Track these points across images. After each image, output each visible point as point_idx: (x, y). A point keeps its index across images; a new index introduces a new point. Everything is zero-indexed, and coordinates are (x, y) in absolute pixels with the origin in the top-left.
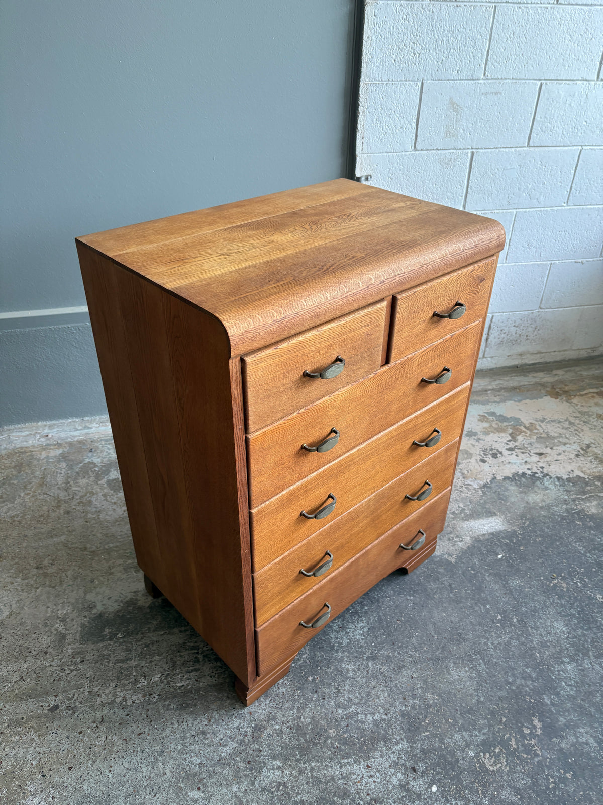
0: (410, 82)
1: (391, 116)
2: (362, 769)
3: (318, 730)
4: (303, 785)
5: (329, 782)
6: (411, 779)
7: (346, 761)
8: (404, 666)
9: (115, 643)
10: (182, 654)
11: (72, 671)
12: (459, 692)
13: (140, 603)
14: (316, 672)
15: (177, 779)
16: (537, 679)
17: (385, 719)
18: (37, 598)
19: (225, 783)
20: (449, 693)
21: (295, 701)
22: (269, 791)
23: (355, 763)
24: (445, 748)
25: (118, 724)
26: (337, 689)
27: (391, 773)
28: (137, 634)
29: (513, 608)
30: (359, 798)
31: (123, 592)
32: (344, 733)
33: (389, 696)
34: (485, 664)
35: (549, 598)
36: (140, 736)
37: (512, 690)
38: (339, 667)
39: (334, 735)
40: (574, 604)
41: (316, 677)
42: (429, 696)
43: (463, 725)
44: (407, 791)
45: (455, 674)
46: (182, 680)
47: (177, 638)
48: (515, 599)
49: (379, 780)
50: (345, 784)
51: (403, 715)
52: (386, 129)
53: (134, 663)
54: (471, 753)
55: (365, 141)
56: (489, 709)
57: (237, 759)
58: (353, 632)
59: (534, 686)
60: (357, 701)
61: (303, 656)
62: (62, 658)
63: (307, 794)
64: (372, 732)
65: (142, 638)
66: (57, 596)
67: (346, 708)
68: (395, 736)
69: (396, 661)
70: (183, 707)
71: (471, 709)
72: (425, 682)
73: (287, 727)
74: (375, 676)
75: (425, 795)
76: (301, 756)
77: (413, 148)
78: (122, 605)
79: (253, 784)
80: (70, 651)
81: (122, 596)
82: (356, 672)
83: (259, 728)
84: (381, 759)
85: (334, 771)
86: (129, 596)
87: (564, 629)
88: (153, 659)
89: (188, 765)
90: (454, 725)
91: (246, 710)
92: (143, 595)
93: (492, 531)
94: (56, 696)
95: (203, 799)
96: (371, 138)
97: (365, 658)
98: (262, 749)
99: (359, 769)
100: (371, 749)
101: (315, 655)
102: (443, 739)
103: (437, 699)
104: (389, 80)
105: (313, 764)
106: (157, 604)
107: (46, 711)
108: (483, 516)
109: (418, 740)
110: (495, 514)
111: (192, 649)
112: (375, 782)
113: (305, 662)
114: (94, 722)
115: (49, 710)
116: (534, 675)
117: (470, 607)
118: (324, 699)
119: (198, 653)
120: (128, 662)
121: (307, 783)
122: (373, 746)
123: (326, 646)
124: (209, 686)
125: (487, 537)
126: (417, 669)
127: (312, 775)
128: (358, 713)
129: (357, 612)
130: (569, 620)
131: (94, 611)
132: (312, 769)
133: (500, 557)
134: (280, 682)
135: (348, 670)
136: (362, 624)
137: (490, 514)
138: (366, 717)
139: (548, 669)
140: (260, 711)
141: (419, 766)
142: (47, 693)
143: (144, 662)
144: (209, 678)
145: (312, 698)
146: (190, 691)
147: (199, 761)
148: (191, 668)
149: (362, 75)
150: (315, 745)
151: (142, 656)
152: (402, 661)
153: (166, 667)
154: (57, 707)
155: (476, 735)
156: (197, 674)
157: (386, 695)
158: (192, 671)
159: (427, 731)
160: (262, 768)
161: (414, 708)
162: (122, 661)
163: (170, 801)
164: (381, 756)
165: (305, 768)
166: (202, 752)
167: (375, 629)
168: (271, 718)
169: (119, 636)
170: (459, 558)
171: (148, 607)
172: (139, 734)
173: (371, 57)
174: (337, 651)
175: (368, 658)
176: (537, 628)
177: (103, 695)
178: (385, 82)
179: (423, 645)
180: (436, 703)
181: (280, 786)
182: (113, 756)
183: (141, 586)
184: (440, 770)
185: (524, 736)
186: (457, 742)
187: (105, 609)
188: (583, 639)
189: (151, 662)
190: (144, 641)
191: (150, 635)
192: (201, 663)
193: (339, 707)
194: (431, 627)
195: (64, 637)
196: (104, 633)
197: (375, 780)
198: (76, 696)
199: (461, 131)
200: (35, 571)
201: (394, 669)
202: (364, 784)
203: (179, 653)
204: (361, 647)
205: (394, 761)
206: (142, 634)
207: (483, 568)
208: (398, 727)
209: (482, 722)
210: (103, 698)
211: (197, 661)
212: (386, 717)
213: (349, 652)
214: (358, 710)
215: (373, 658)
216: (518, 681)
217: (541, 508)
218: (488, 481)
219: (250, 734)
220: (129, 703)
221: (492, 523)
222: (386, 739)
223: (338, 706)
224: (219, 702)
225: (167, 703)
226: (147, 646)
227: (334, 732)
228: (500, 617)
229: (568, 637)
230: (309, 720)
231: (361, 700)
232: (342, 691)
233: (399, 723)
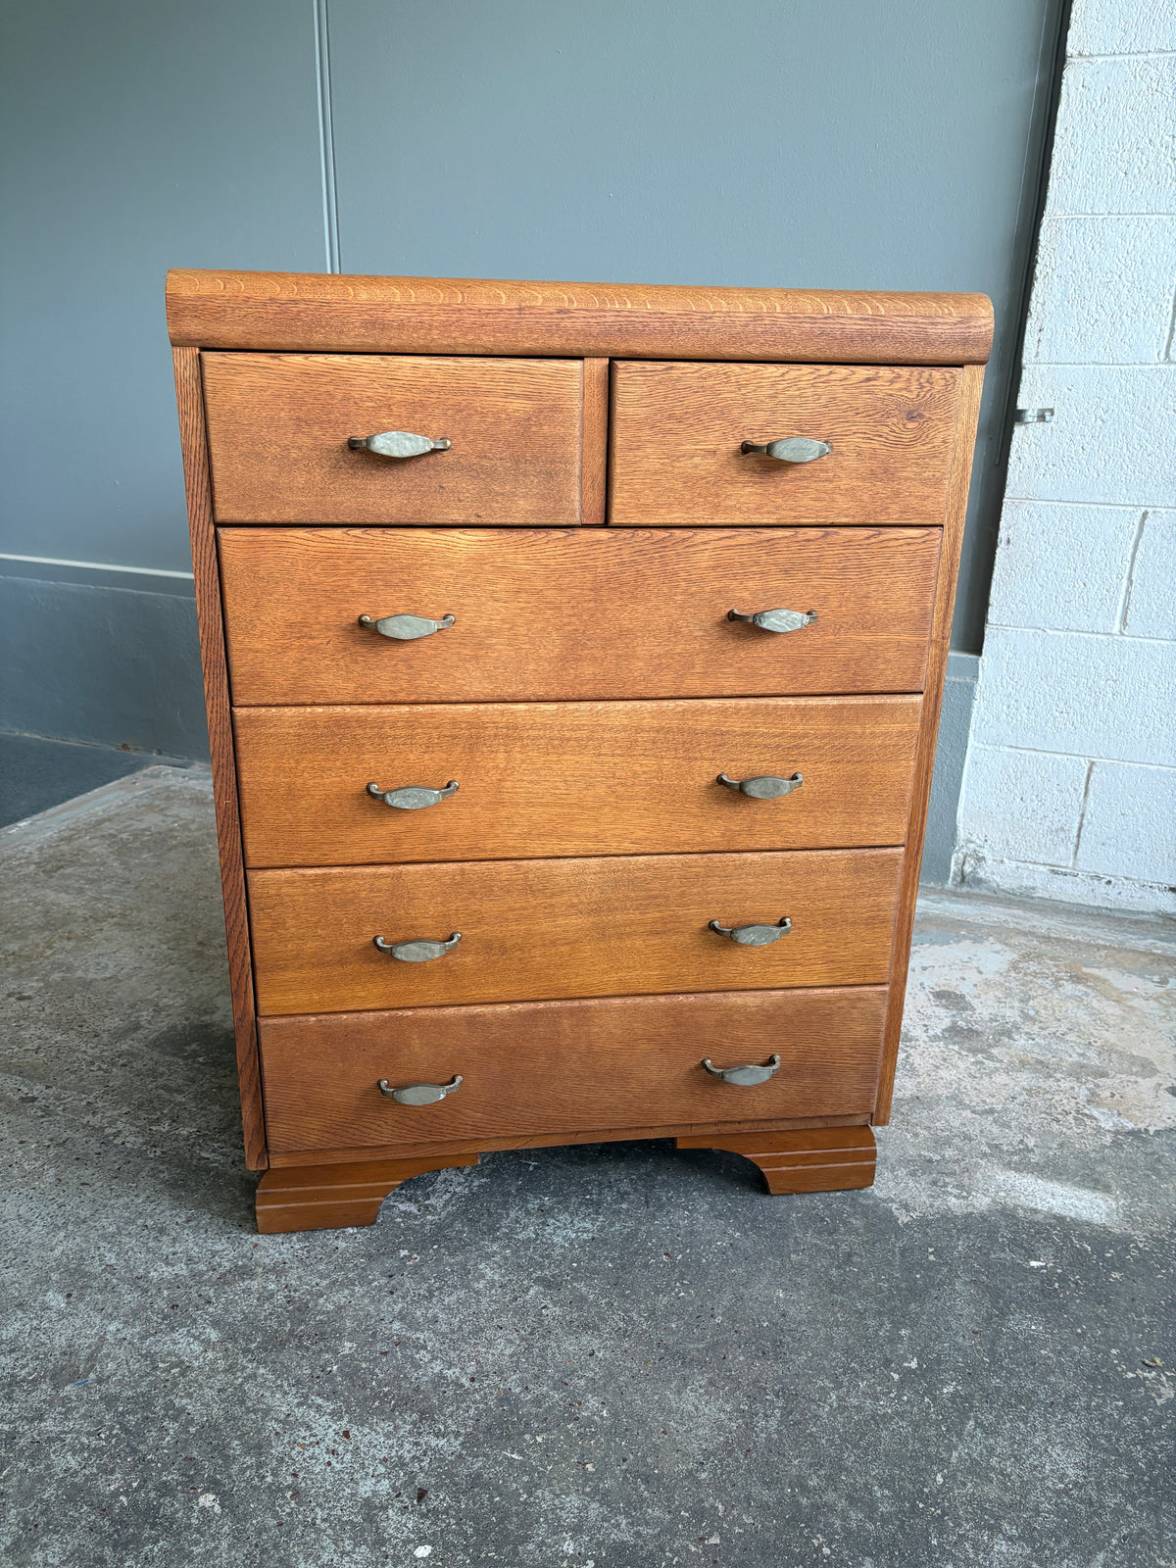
0: (1161, 216)
2: (330, 1430)
3: (329, 1330)
4: (211, 1388)
5: (255, 1412)
6: (399, 1505)
7: (320, 1401)
8: (596, 1328)
9: (186, 1064)
11: (100, 1069)
12: (664, 1432)
14: (424, 1249)
15: (58, 1266)
16: (886, 1521)
17: (462, 1386)
18: (159, 975)
19: (110, 1311)
20: (642, 1422)
21: (342, 1269)
22: (153, 1362)
23: (330, 1414)
24: (525, 1503)
25: (75, 1157)
26: (431, 1292)
27: (374, 1470)
28: (225, 1068)
29: (967, 1365)
30: (272, 1470)
32: (366, 1359)
33: (511, 1356)
34: (781, 1423)
35: (1091, 1395)
36: (81, 1187)
37: (798, 1504)
38: (472, 1263)
39: (347, 1352)
40: (1159, 1439)
41: (416, 1256)
42: (593, 1402)
43: (606, 1493)
44: (370, 1519)
45: (689, 1400)
46: (214, 1151)
48: (992, 1352)
49: (338, 1467)
50: (277, 1433)
51: (505, 1398)
52: (1097, 312)
53: (180, 1098)
54: (569, 1547)
55: (1044, 336)
56: (702, 1501)
57: (165, 1292)
58: (559, 1227)
59: (861, 1528)
60: (444, 1328)
61: (429, 1217)
62: (106, 1051)
63: (202, 1404)
64: (417, 1390)
66: (184, 982)
67: (413, 1325)
68: (450, 1422)
69: (589, 1312)
70: (173, 1185)
71: (660, 1476)
72: (611, 1376)
73: (285, 1297)
74: (521, 1313)
75: (394, 1548)
76: (258, 1348)
77: (1162, 356)
79: (143, 1338)
80: (125, 1047)
82: (493, 1286)
83: (244, 1272)
84: (377, 1439)
85: (283, 1403)
87: (1071, 1472)
88: (209, 1107)
89: (93, 1257)
90: (588, 1480)
91: (254, 1239)
93: (1065, 1213)
94: (47, 1087)
95: (59, 1312)
96: (1060, 331)
97: (534, 1276)
98: (214, 1300)
99: (327, 1428)
100: (383, 1412)
101: (451, 1225)
102: (537, 1486)
103: (602, 1417)
104: (1109, 213)
105: (262, 1371)
107: (16, 1098)
108: (1068, 1180)
109: (485, 1455)
110: (1107, 1189)
112: (329, 1464)
113: (423, 1225)
114: (51, 1140)
115: (21, 1098)
116: (884, 1508)
117: (857, 1312)
118: (392, 1293)
120: (175, 1094)
121: (219, 1391)
122: (393, 1411)
123: (484, 1223)
124: (242, 1179)
125: (1039, 1217)
126: (619, 1346)
127: (241, 1385)
128: (425, 1348)
129: (599, 1204)
130: (1105, 1463)
131: (206, 1018)
132: (254, 1376)
133: (1034, 1264)
134: (350, 1230)
135: (483, 1276)
136: (588, 1225)
137: (1096, 1184)
138: (430, 1361)
139: (939, 1519)
140: (271, 1251)
141: (437, 1496)
142: (41, 1079)
143: (193, 1105)
145: (374, 1280)
146: (208, 1171)
147: (113, 1261)
149: (1048, 202)
150: (299, 1347)
151: (199, 1096)
152: (602, 1319)
154: (34, 1099)
155: (617, 1526)
157: (508, 1352)
159: (521, 1452)
160: (182, 1325)
161: (537, 1402)
162: (169, 1090)
163: (17, 1285)
164: (388, 1436)
165: (245, 1368)
166: (130, 1253)
167: (606, 1244)
168: (278, 1270)
169: (201, 1060)
170: (924, 1223)
172: (82, 1184)
173: (1069, 168)
174: (495, 1239)
175: (539, 1281)
176: (991, 1431)
177: (99, 1116)
178: (1101, 217)
179: (674, 1318)
180: (594, 1422)
181: (177, 1366)
182: (21, 1190)
184: (470, 1531)
186: (562, 1509)
187: (222, 1021)
188: (1108, 1518)
189: (202, 1109)
193: (403, 1319)
194: (727, 1298)
195: (137, 1027)
196: (188, 1048)
197: (334, 1463)
198: (70, 1099)
200: (192, 946)
201: (571, 1322)
202: (307, 1454)
204: (548, 1256)
205: (401, 1457)
207: (965, 1263)
208: (472, 1412)
209: (657, 1513)
210: (95, 1121)
212: (467, 1384)
213: (515, 1252)
214: (430, 1344)
215: (548, 1284)
216: (830, 1496)
218: (1152, 1130)
219: (222, 1270)
220: (118, 1141)
221: (1080, 1200)
222: (426, 1415)
223: (403, 1317)
224: (229, 1205)
225: (161, 1168)
226: (220, 1088)
227: (350, 1349)
228: (914, 1365)
229: (1066, 1491)
230: (331, 1307)
231: (453, 1332)
232: (434, 1300)
233: (481, 1406)
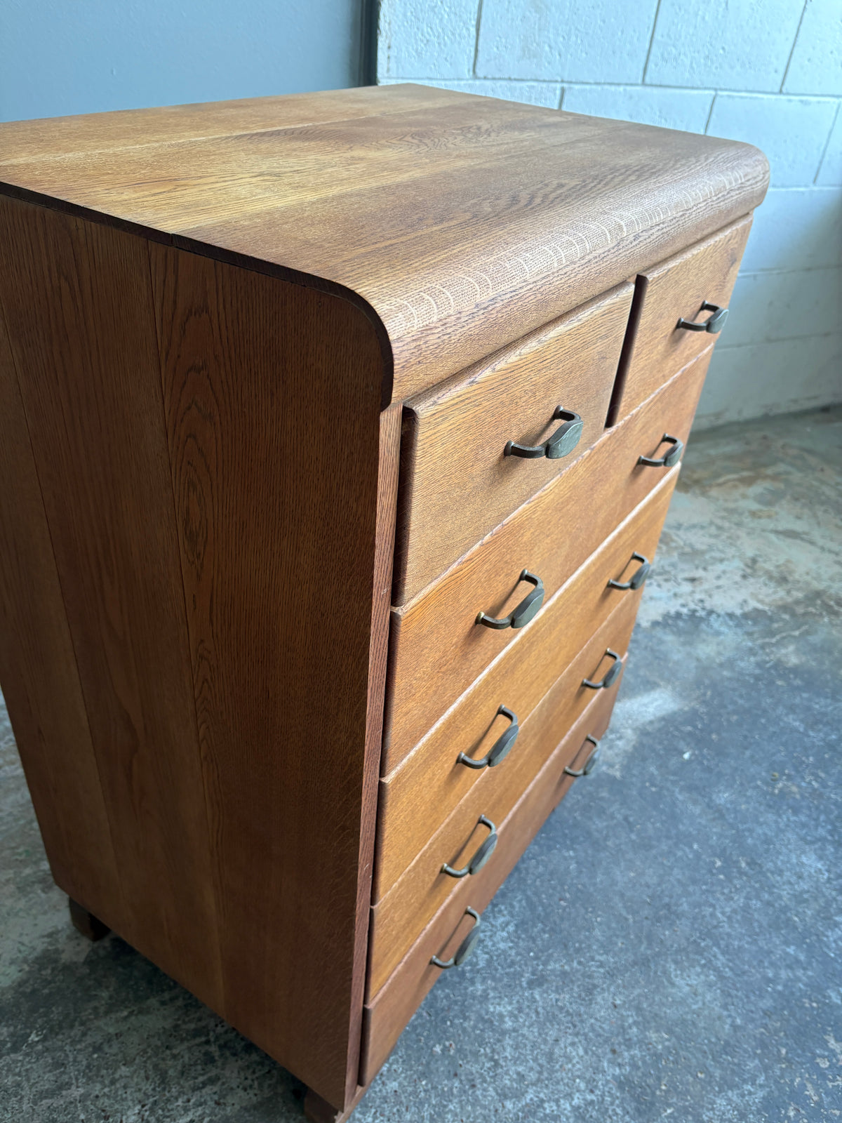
1: (436, 10)
8: (595, 986)
9: (27, 1055)
10: (175, 1051)
12: (698, 1016)
13: (65, 958)
14: (445, 1032)
16: (810, 963)
17: (593, 1101)
20: (683, 1022)
21: (422, 1103)
26: (492, 1059)
28: (72, 1027)
29: (733, 843)
31: (26, 940)
33: (586, 1052)
34: (723, 953)
35: (780, 816)
37: (779, 992)
38: (484, 1013)
41: (447, 1044)
42: (653, 1036)
43: (723, 1079)
45: (682, 984)
46: (186, 1110)
47: (157, 1019)
48: (732, 826)
51: (622, 1084)
53: (76, 1092)
55: (393, 53)
56: (754, 1036)
58: (491, 936)
59: (809, 977)
60: (533, 1076)
65: (84, 1034)
67: (518, 1095)
69: (578, 979)
71: (727, 1043)
72: (639, 1009)
74: (551, 1018)
77: (471, 73)
78: (26, 968)
81: (22, 948)
82: (516, 1017)
86: (41, 946)
87: (819, 866)
88: (117, 1076)
90: (709, 1083)
92: (69, 938)
96: (404, 49)
97: (524, 984)
103: (667, 1040)
106: (102, 953)
111: (194, 1037)
116: (802, 957)
117: (668, 853)
118: (474, 1086)
119: (208, 1042)
120: (64, 1093)
123: (451, 976)
124: (246, 1109)
125: (657, 725)
126: (618, 986)
128: (542, 1101)
130: (821, 849)
133: (686, 756)
135: (501, 1016)
136: (501, 920)
137: (650, 685)
138: (558, 1106)
139: (820, 941)
143: (98, 1086)
144: (241, 1093)
145: (451, 1089)
148: (201, 1079)
151: (91, 1073)
152: (590, 977)
153: (148, 1087)
155: (750, 1093)
156: (215, 1089)
157: (581, 1052)
158: (204, 1085)
159: (669, 1105)
161: (634, 1066)
162: (50, 1094)
167: (527, 924)
169: (34, 1037)
170: (626, 768)
171: (84, 963)
174: (472, 982)
175: (531, 984)
176: (781, 873)
179: (614, 939)
180: (669, 1047)
183: (61, 918)
185: (822, 1075)
186: (724, 1114)
189: (113, 1082)
190: (89, 1040)
191: (101, 1023)
192: (219, 1064)
193: (506, 1097)
194: (618, 902)
199: (547, 48)
201: (580, 996)
203: (168, 1052)
204: (513, 964)
206: (82, 1024)
207: (667, 780)
208: (619, 1111)
209: (752, 1065)
211: (209, 1060)
212: (593, 1097)
213: (494, 979)
214: (542, 1095)
215: (539, 981)
216: (784, 974)
217: (721, 665)
221: (656, 700)
223: (503, 1095)
226: (98, 1049)
228: (719, 863)
229: (829, 878)
231: (540, 1073)
232: (502, 1062)
233: (617, 1102)
